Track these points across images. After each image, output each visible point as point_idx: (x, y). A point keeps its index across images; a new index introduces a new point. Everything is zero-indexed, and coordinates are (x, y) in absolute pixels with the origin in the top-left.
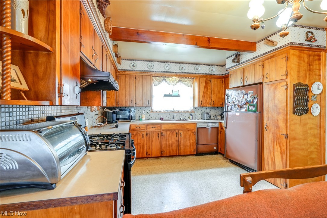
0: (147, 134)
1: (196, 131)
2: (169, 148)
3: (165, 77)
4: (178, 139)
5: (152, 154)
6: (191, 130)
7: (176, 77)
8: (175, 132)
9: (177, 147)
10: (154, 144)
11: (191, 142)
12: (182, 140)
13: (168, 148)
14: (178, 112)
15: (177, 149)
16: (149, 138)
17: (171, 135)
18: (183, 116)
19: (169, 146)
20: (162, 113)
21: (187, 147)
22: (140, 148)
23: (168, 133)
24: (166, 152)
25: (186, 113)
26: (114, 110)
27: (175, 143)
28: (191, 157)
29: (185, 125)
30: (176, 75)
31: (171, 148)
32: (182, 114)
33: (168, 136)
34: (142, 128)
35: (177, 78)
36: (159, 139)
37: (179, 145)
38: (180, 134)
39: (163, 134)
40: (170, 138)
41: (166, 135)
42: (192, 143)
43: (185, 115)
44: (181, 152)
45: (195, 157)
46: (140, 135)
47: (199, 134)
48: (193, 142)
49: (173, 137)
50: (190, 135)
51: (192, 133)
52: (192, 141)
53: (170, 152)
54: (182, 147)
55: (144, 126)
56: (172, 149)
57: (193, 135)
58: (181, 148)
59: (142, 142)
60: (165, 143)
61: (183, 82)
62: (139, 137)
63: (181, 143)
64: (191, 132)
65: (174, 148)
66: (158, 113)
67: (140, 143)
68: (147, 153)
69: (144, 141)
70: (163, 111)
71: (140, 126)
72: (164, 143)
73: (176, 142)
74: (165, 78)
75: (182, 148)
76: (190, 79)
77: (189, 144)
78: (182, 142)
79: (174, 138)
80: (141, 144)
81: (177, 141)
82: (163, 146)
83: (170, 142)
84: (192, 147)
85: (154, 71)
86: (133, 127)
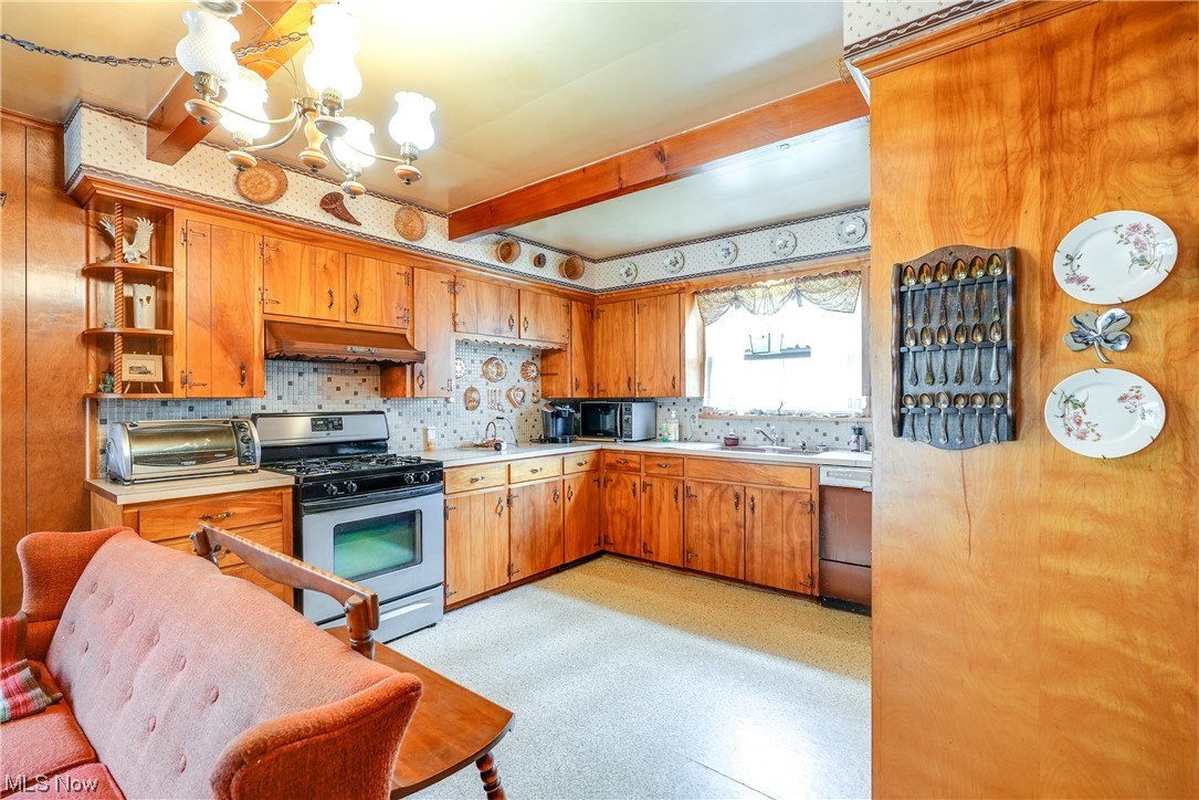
0: (645, 485)
1: (816, 498)
2: (712, 545)
3: (740, 288)
4: (741, 520)
5: (658, 554)
6: (795, 494)
7: (782, 280)
8: (730, 494)
9: (738, 549)
10: (665, 519)
11: (796, 540)
12: (756, 527)
13: (707, 547)
14: (804, 418)
15: (737, 557)
16: (651, 498)
17: (716, 499)
18: (825, 435)
19: (711, 537)
20: (741, 419)
21: (778, 559)
22: (628, 525)
23: (708, 490)
24: (700, 556)
25: (837, 423)
26: (559, 408)
27: (733, 530)
28: (799, 604)
29: (771, 472)
30: (776, 275)
31: (717, 545)
32: (820, 427)
33: (709, 502)
34: (631, 465)
35: (785, 283)
36: (677, 508)
37: (744, 543)
38: (748, 501)
39: (693, 492)
40: (714, 510)
41: (700, 497)
42: (797, 547)
43: (833, 431)
44: (752, 573)
45: (814, 608)
46: (627, 487)
47: (829, 515)
48: (803, 543)
49: (723, 508)
50: (790, 514)
51: (798, 507)
52: (801, 537)
53: (713, 561)
54: (757, 552)
55: (636, 458)
56: (721, 553)
57: (801, 513)
58: (752, 556)
59: (633, 508)
60: (699, 526)
61: (815, 296)
62: (625, 491)
63: (753, 537)
64: (795, 501)
65: (729, 552)
66: (730, 418)
67: (627, 511)
68: (645, 544)
69: (638, 506)
70: (741, 414)
71: (628, 457)
72: (694, 523)
73: (735, 529)
74: (742, 293)
75: (758, 559)
76: (843, 279)
77: (786, 549)
78: (758, 532)
79: (728, 513)
80: (631, 515)
81: (738, 525)
82: (692, 533)
83: (716, 525)
84: (798, 562)
85: (684, 278)
86: (610, 459)
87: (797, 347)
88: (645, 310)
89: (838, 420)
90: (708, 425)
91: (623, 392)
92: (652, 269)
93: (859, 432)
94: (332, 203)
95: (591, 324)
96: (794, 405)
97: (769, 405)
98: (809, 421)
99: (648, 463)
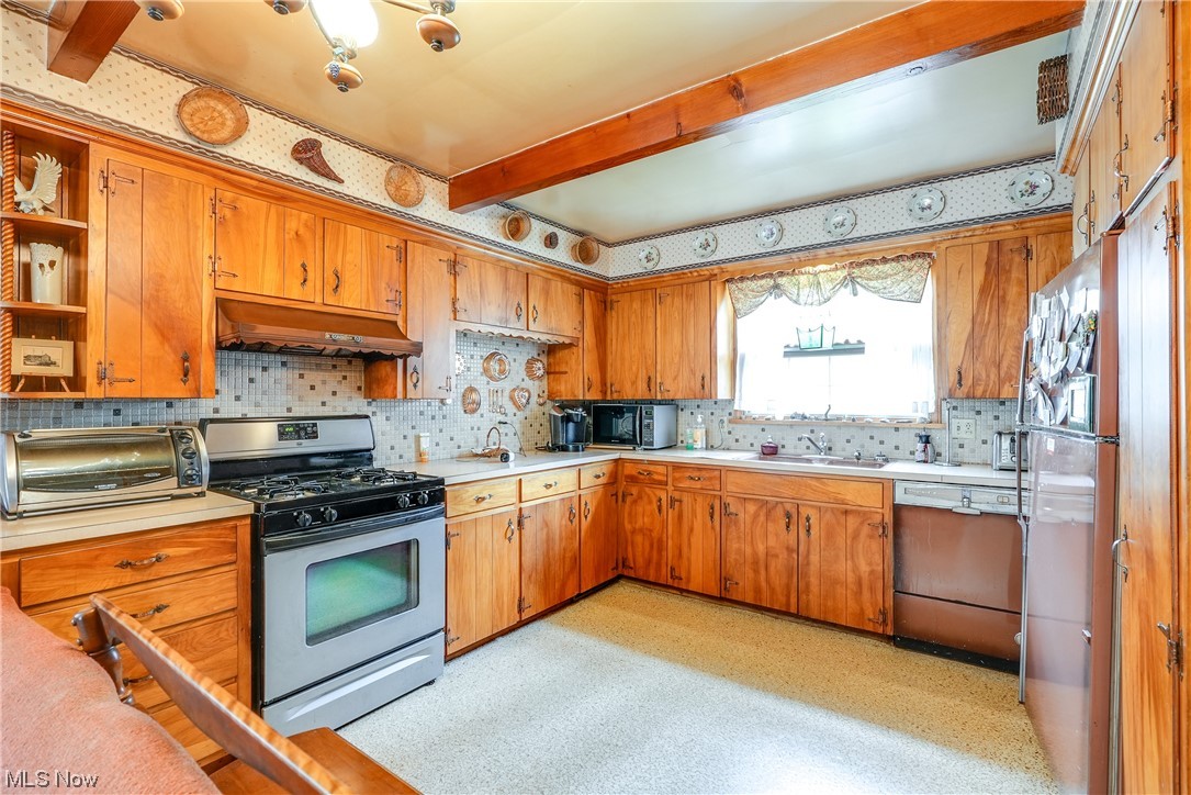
0: (673, 501)
1: (889, 519)
2: (756, 571)
3: (781, 274)
4: (793, 542)
5: (688, 581)
6: (863, 515)
7: (833, 266)
8: (779, 512)
9: (790, 576)
10: (697, 540)
11: (864, 568)
12: (812, 551)
13: (750, 574)
14: (855, 423)
15: (788, 586)
16: (680, 517)
17: (762, 518)
18: (882, 443)
19: (756, 563)
20: (779, 425)
21: (840, 590)
22: (652, 545)
23: (751, 508)
24: (741, 584)
25: (897, 429)
26: (570, 411)
27: (783, 555)
28: (868, 644)
29: (832, 487)
30: (830, 258)
31: (763, 572)
32: (875, 433)
33: (753, 522)
34: (656, 477)
35: (836, 269)
36: (713, 528)
37: (798, 571)
38: (803, 521)
39: (732, 509)
40: (758, 531)
41: (741, 515)
42: (865, 576)
43: (892, 439)
44: (807, 605)
45: (887, 650)
46: (650, 502)
47: (908, 539)
48: (872, 572)
49: (771, 527)
50: (856, 536)
51: (866, 530)
52: (870, 564)
53: (757, 590)
54: (814, 581)
55: (662, 469)
56: (768, 581)
57: (871, 537)
58: (808, 585)
59: (658, 527)
60: (739, 550)
61: (872, 284)
62: (648, 508)
63: (808, 564)
64: (862, 523)
65: (778, 581)
66: (766, 423)
67: (651, 531)
68: (672, 569)
69: (664, 524)
70: (779, 418)
71: (652, 468)
72: (733, 545)
73: (785, 553)
74: (782, 281)
75: (814, 588)
76: (907, 264)
77: (851, 578)
78: (814, 558)
79: (777, 535)
80: (655, 534)
81: (788, 549)
82: (732, 557)
83: (761, 548)
84: (866, 594)
85: (717, 263)
86: (629, 470)
87: (847, 342)
88: (669, 299)
89: (898, 426)
90: (739, 431)
91: (641, 392)
92: (678, 253)
93: (927, 440)
94: (306, 152)
95: (604, 316)
96: (843, 409)
97: (814, 409)
98: (862, 427)
99: (677, 475)
